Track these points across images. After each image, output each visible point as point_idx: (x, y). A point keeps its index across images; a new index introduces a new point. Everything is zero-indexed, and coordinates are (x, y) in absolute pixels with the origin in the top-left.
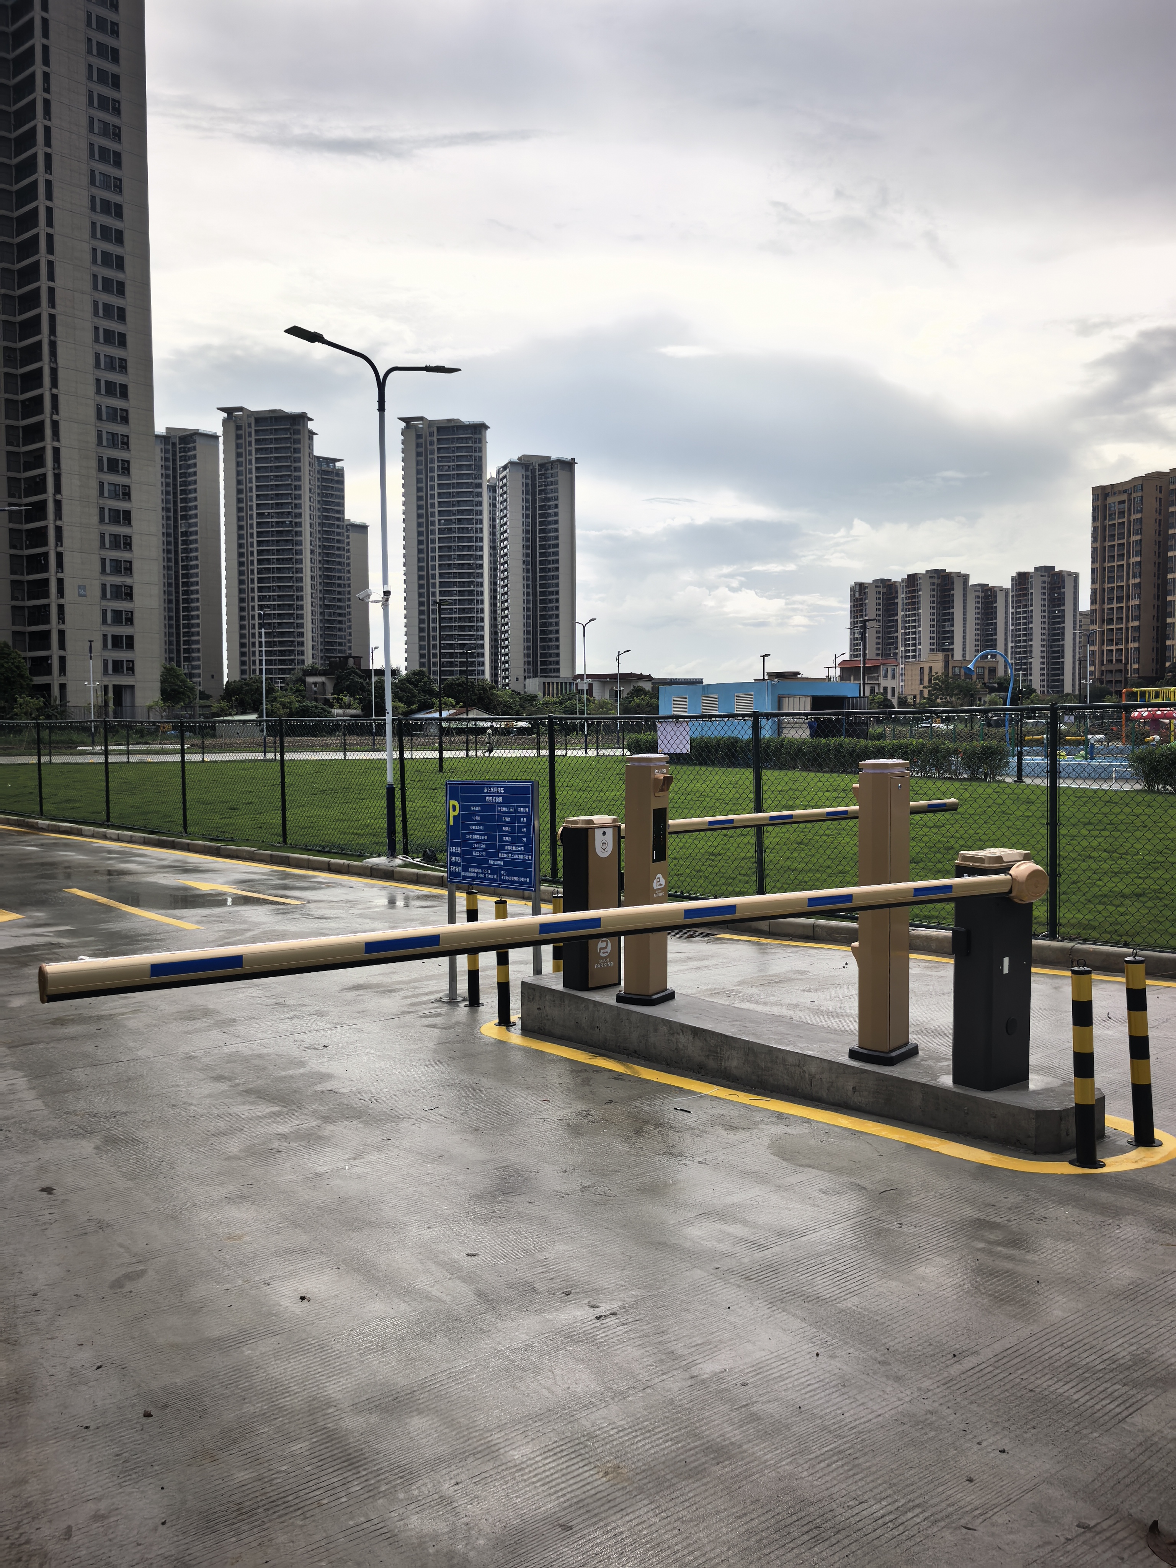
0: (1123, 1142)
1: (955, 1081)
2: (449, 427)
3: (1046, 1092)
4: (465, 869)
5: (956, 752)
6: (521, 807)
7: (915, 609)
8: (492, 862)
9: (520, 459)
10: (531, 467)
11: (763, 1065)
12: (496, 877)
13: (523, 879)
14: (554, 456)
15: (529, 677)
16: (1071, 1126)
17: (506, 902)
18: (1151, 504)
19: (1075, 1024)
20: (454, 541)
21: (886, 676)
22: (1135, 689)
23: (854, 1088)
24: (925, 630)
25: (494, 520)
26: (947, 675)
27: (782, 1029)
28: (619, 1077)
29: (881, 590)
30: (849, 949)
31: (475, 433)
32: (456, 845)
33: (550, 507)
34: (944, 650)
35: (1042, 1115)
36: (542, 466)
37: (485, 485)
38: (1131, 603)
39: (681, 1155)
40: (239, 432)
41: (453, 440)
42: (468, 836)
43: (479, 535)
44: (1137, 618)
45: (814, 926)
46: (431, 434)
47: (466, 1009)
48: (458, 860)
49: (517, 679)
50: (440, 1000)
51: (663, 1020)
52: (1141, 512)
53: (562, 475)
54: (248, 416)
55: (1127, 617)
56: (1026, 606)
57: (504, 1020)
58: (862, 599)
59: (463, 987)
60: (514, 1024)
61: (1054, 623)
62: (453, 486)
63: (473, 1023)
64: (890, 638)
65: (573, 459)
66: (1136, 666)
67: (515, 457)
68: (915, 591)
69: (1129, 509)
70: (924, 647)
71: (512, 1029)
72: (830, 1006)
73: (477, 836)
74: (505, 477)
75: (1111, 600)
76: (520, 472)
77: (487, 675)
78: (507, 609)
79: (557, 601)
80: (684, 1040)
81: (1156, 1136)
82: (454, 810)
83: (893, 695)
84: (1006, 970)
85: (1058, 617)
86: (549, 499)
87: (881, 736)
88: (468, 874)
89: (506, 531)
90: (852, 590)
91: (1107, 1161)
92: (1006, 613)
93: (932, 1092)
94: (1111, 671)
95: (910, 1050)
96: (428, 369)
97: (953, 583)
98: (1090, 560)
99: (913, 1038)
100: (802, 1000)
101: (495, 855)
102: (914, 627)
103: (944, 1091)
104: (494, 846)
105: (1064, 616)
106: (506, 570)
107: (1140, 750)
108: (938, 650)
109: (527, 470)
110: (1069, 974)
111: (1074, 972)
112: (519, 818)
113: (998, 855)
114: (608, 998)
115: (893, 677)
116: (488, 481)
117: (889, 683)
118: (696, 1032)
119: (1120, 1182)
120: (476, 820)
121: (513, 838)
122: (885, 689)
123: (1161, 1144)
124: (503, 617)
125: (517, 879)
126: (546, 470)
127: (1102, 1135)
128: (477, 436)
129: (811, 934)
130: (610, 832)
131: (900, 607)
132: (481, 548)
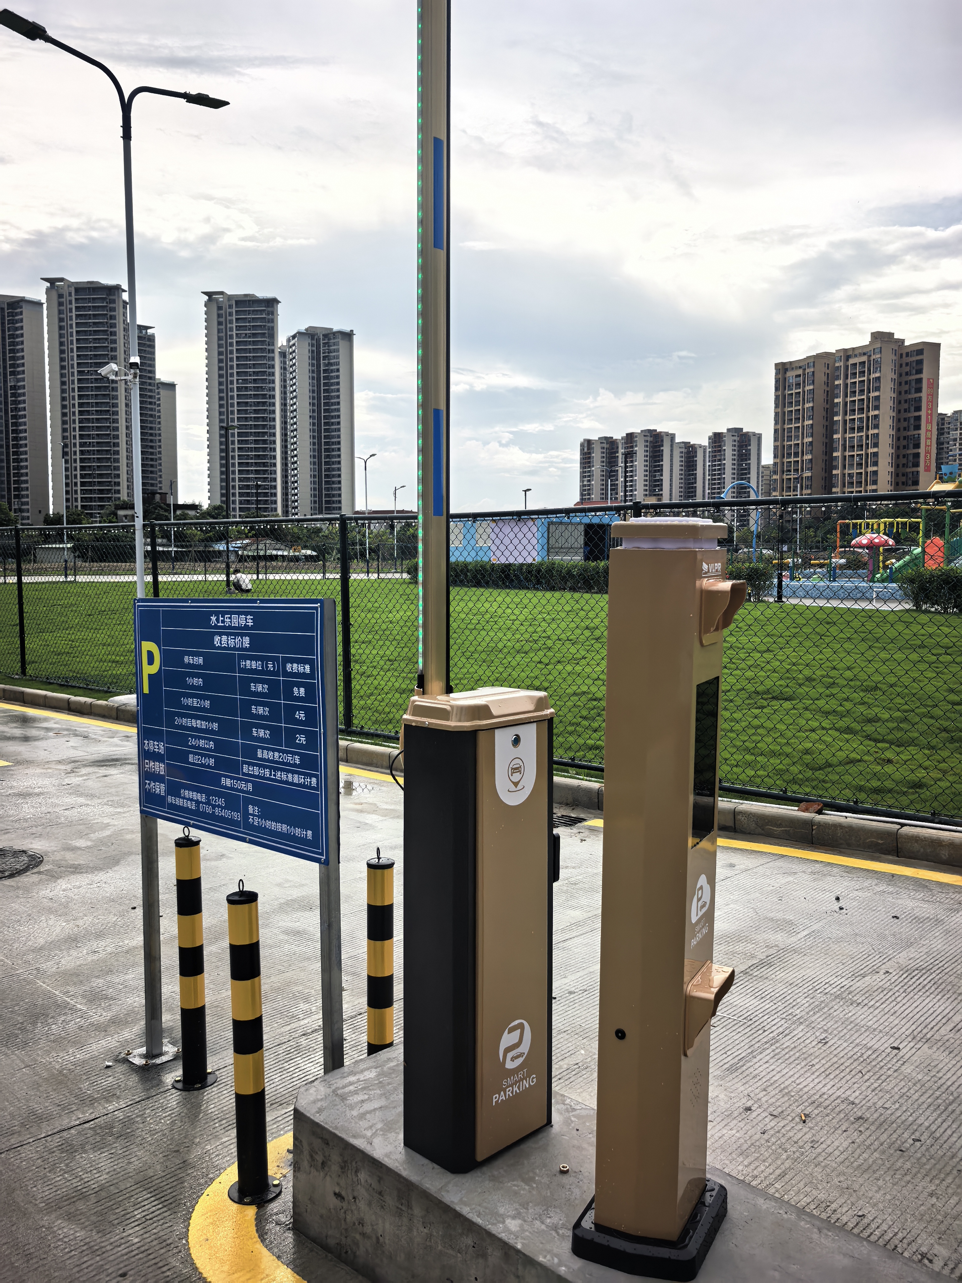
2: (245, 301)
4: (174, 790)
6: (292, 661)
7: (631, 461)
8: (228, 782)
9: (306, 330)
10: (316, 337)
12: (236, 816)
13: (298, 832)
14: (336, 328)
18: (821, 378)
20: (250, 398)
22: (848, 521)
24: (640, 477)
25: (285, 381)
29: (605, 445)
31: (268, 307)
32: (156, 736)
33: (332, 371)
36: (326, 336)
37: (277, 351)
38: (805, 457)
40: (61, 300)
41: (249, 312)
42: (178, 721)
43: (272, 393)
44: (810, 469)
46: (230, 307)
48: (160, 768)
52: (813, 384)
53: (342, 345)
54: (69, 286)
55: (802, 468)
56: (720, 460)
58: (590, 453)
61: (742, 474)
62: (250, 351)
65: (352, 331)
67: (303, 328)
68: (632, 447)
69: (804, 382)
70: (639, 492)
74: (294, 345)
75: (789, 455)
76: (307, 341)
77: (279, 512)
78: (296, 456)
79: (339, 449)
82: (151, 662)
85: (746, 469)
86: (331, 364)
88: (179, 802)
89: (295, 391)
90: (582, 445)
92: (704, 465)
97: (662, 441)
98: (773, 422)
101: (233, 768)
102: (631, 476)
104: (233, 747)
105: (749, 468)
106: (295, 423)
108: (650, 495)
109: (312, 339)
112: (289, 686)
116: (280, 347)
120: (193, 687)
124: (293, 463)
125: (286, 828)
126: (329, 339)
128: (269, 309)
131: (620, 460)
132: (274, 404)
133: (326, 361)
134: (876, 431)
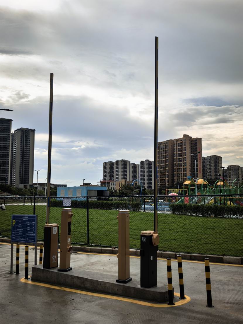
0: (178, 299)
1: (141, 286)
2: (3, 120)
3: (162, 287)
4: (16, 238)
5: (130, 204)
6: (33, 222)
7: (118, 169)
8: (24, 236)
10: (23, 131)
11: (95, 285)
12: (25, 240)
13: (32, 240)
14: (29, 128)
15: (20, 184)
16: (167, 295)
17: (28, 246)
18: (170, 147)
19: (168, 271)
21: (111, 185)
22: (169, 189)
23: (118, 290)
24: (120, 173)
25: (13, 143)
26: (125, 185)
27: (99, 276)
28: (59, 290)
29: (110, 164)
30: (116, 255)
32: (14, 231)
33: (28, 141)
34: (125, 179)
35: (161, 293)
37: (11, 135)
38: (166, 169)
39: (78, 309)
41: (3, 123)
42: (18, 229)
43: (8, 147)
44: (168, 172)
45: (101, 249)
47: (15, 275)
48: (15, 235)
49: (17, 184)
50: (8, 273)
51: (70, 275)
52: (168, 148)
53: (31, 133)
55: (166, 172)
56: (143, 169)
57: (27, 278)
58: (106, 166)
59: (14, 268)
60: (29, 278)
61: (150, 173)
63: (17, 279)
64: (112, 175)
65: (34, 129)
66: (168, 183)
67: (19, 128)
68: (118, 164)
69: (165, 148)
70: (120, 178)
71: (29, 280)
72: (108, 269)
73: (20, 229)
74: (16, 133)
75: (162, 168)
76: (20, 132)
77: (9, 183)
78: (15, 166)
79: (29, 164)
80: (75, 280)
81: (185, 297)
82: (14, 222)
83: (113, 189)
84: (152, 259)
85: (150, 171)
86: (28, 139)
87: (112, 200)
88: (17, 239)
89: (16, 146)
90: (103, 164)
91: (175, 303)
92: (139, 170)
93: (136, 289)
94: (162, 184)
95: (130, 279)
96: (5, 110)
97: (126, 163)
99: (130, 277)
100: (101, 268)
101: (25, 234)
102: (118, 173)
103: (139, 289)
104: (25, 231)
105: (152, 171)
106: (15, 156)
107: (171, 204)
108: (123, 179)
109: (22, 131)
110: (166, 259)
111: (167, 259)
112: (32, 224)
113: (150, 232)
114: (56, 271)
115: (113, 185)
116: (12, 134)
117: (112, 186)
118: (78, 278)
119: (178, 308)
120: (20, 225)
121: (30, 229)
122: (111, 188)
123: (186, 299)
125: (31, 240)
126: (27, 132)
127: (173, 297)
128: (9, 122)
129: (101, 251)
130: (56, 228)
131: (115, 168)
132: (9, 150)
133: (26, 138)
134: (185, 162)
